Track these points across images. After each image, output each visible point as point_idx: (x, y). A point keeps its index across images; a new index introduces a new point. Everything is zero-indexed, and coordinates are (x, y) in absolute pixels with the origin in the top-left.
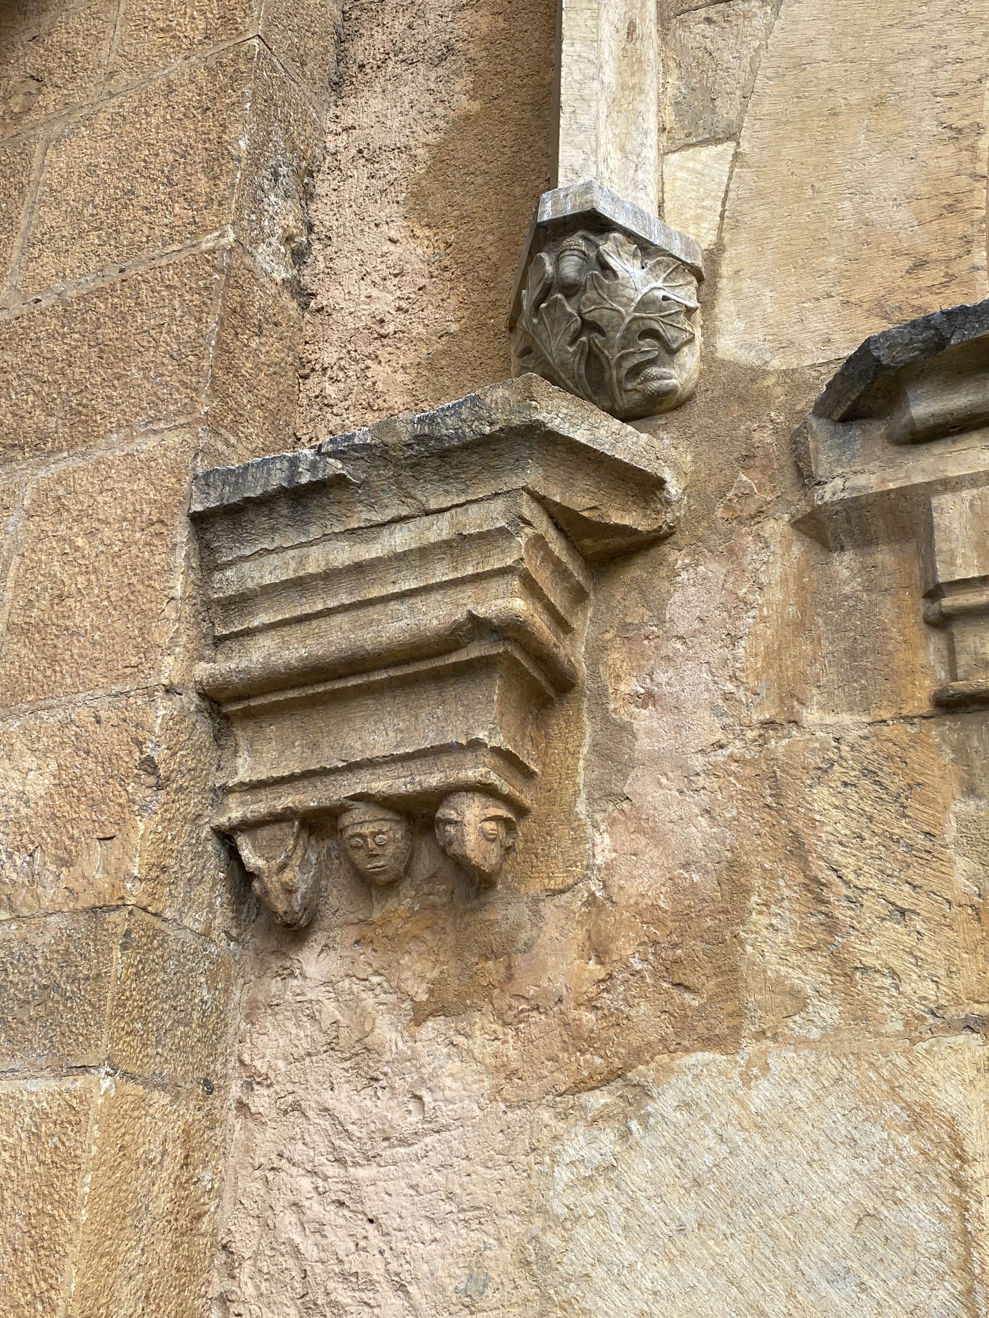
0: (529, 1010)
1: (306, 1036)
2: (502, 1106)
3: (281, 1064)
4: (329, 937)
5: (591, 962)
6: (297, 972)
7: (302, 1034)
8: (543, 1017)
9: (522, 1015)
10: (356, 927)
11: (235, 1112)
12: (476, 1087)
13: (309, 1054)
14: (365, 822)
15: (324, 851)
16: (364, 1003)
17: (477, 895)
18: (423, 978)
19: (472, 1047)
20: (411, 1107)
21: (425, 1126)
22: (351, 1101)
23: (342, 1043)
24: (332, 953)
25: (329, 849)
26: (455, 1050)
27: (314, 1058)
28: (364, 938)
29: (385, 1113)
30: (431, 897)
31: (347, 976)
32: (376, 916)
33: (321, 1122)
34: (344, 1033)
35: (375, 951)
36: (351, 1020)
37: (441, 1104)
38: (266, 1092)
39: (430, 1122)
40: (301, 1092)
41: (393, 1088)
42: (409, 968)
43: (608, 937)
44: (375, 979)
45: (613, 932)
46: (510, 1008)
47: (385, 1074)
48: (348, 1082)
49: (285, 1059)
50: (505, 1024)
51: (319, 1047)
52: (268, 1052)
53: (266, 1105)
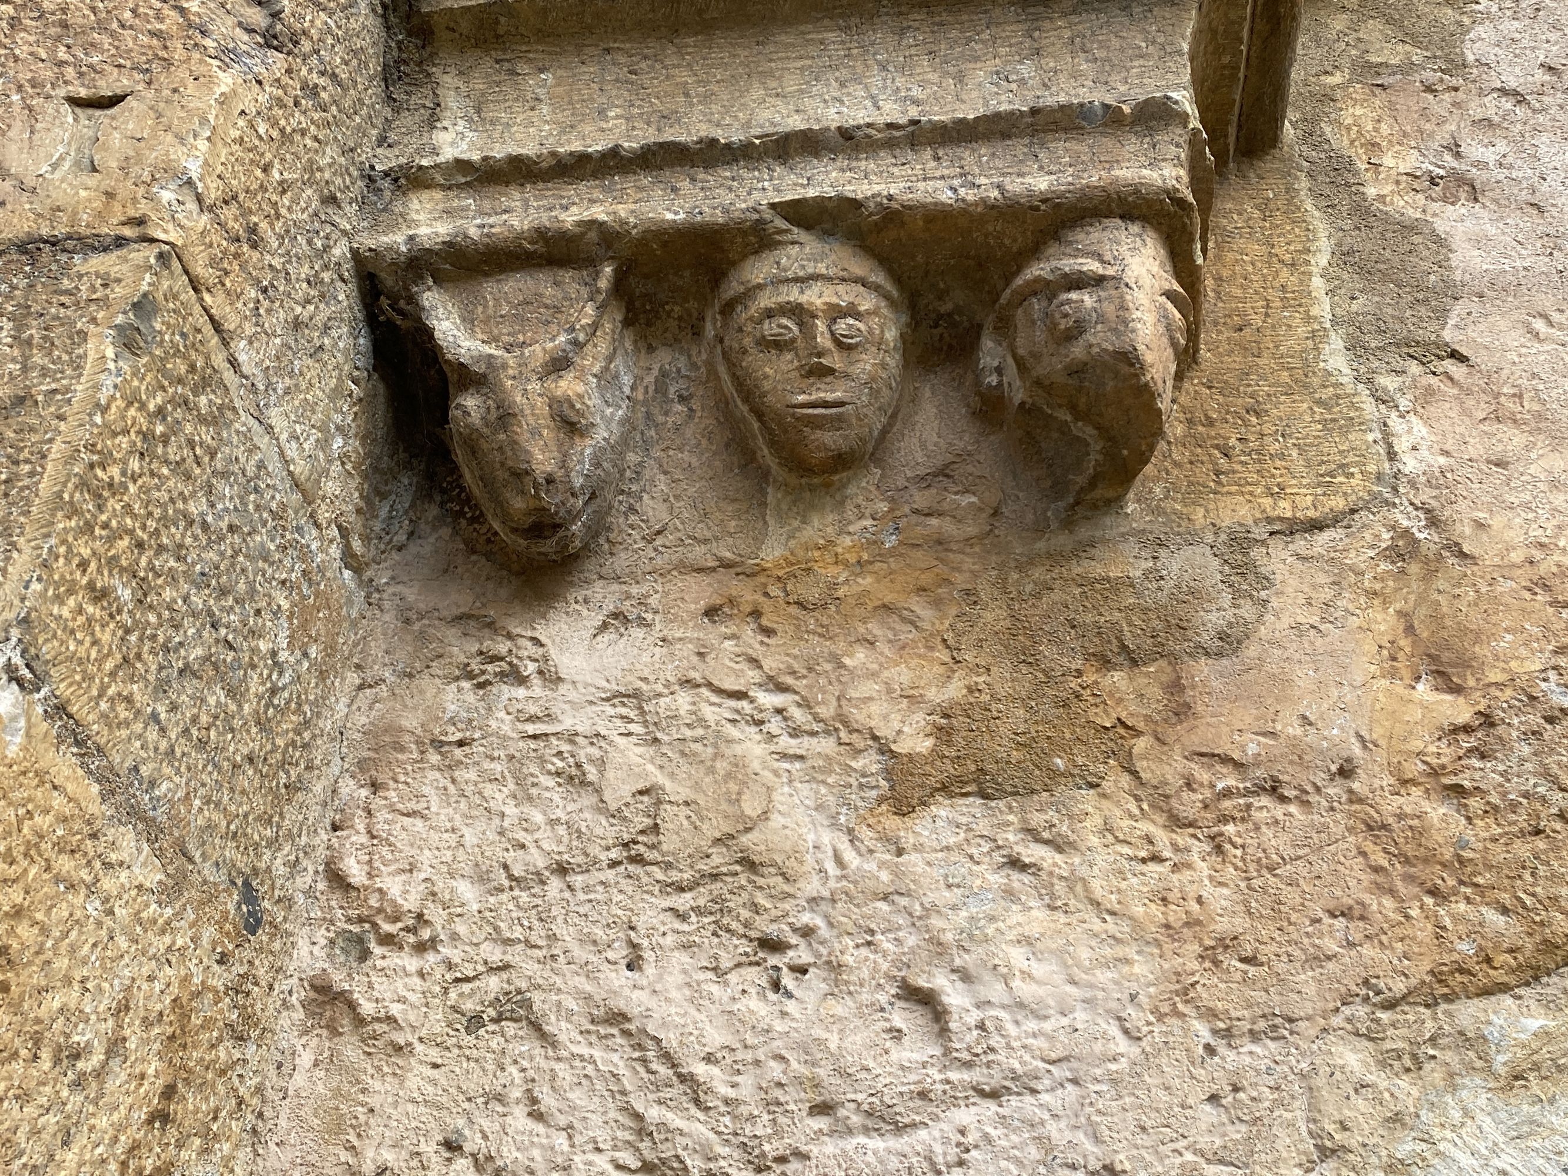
0: (1247, 793)
1: (553, 823)
2: (1202, 1030)
3: (467, 892)
4: (629, 596)
5: (1420, 687)
6: (530, 668)
7: (538, 818)
8: (1293, 809)
9: (1227, 804)
10: (705, 579)
11: (299, 1014)
12: (1104, 976)
13: (562, 870)
14: (816, 277)
15: (650, 379)
16: (738, 749)
17: (1068, 524)
18: (914, 700)
19: (1084, 871)
20: (898, 1020)
21: (954, 1076)
22: (696, 996)
23: (669, 842)
24: (638, 633)
25: (664, 374)
26: (1026, 878)
27: (578, 880)
28: (731, 602)
29: (818, 1032)
30: (934, 521)
31: (687, 683)
32: (772, 553)
33: (597, 1054)
34: (673, 818)
35: (768, 632)
36: (697, 786)
37: (1002, 1014)
38: (411, 963)
39: (968, 1065)
40: (531, 968)
41: (835, 967)
42: (873, 675)
43: (1464, 631)
44: (768, 700)
45: (1475, 619)
46: (1189, 784)
47: (807, 932)
48: (686, 947)
49: (482, 877)
50: (1176, 822)
51: (595, 850)
52: (426, 857)
53: (413, 998)
